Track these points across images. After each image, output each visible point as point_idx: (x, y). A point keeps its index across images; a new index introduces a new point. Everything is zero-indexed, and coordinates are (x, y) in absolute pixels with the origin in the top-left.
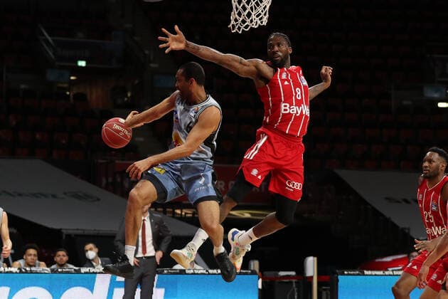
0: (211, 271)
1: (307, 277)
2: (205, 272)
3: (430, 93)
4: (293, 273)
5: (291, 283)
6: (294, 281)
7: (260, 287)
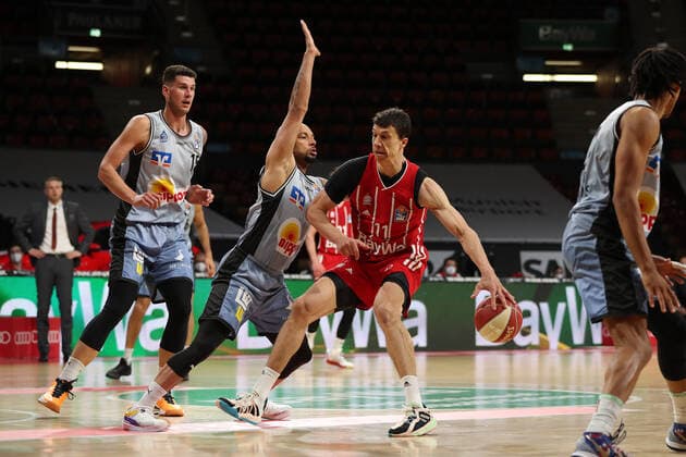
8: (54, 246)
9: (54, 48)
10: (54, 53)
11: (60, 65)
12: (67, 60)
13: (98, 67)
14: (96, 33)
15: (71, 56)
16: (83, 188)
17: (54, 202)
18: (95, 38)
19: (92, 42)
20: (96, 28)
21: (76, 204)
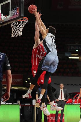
0: (7, 104)
1: (33, 105)
2: (5, 104)
3: (67, 55)
4: (29, 104)
5: (29, 107)
6: (29, 106)
7: (20, 108)
8: (62, 98)
9: (68, 54)
10: (68, 55)
11: (70, 58)
12: (71, 57)
13: (78, 58)
14: (77, 51)
15: (72, 56)
16: (75, 85)
17: (61, 89)
18: (77, 52)
19: (76, 52)
20: (77, 49)
21: (66, 90)
